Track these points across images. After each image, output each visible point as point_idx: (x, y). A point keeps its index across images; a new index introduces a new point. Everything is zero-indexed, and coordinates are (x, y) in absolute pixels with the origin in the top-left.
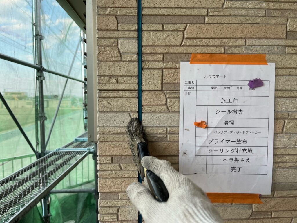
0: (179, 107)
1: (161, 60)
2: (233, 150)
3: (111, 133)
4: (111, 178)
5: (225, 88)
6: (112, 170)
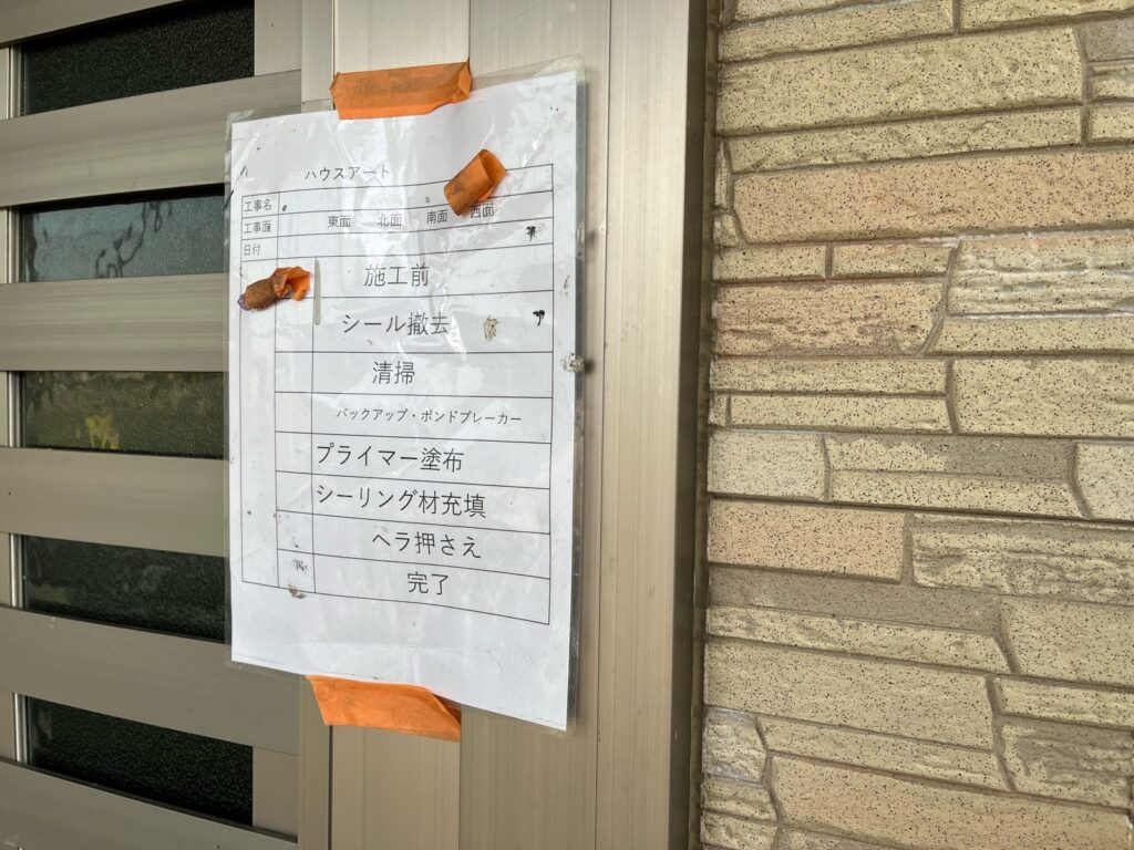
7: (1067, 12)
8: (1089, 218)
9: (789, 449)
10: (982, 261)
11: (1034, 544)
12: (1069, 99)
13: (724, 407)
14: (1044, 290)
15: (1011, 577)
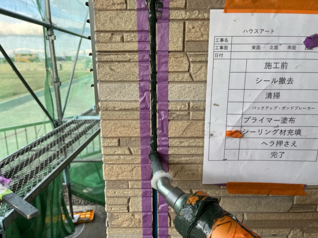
0: (206, 74)
1: (183, 7)
2: (275, 132)
3: (116, 109)
4: (119, 164)
5: (271, 47)
6: (119, 155)
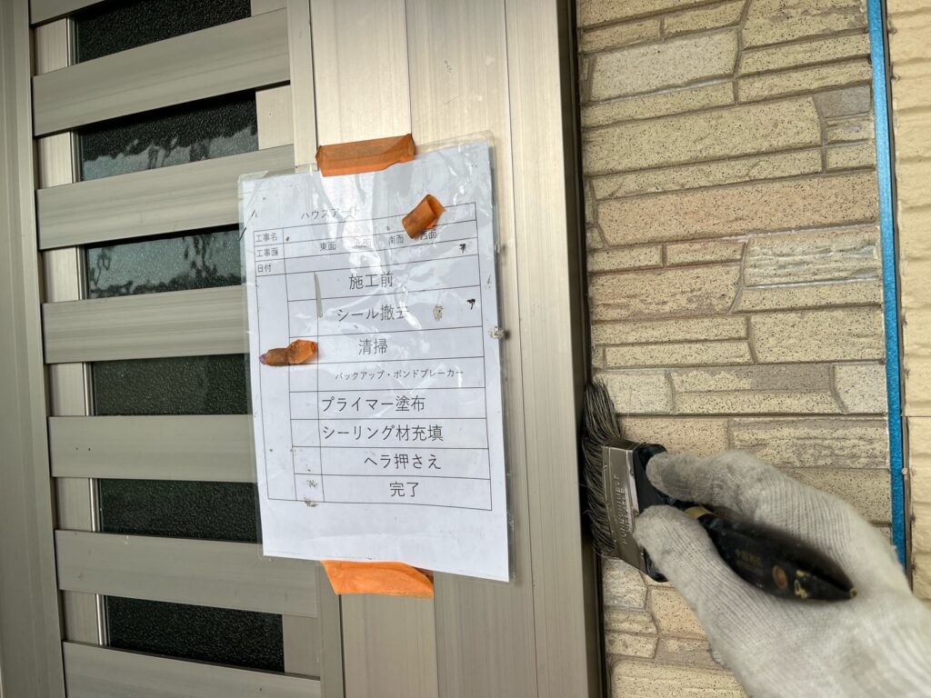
7: (808, 87)
8: (830, 220)
9: (647, 381)
10: (765, 250)
11: (813, 433)
12: (813, 143)
13: (601, 355)
14: (806, 267)
15: (799, 455)
